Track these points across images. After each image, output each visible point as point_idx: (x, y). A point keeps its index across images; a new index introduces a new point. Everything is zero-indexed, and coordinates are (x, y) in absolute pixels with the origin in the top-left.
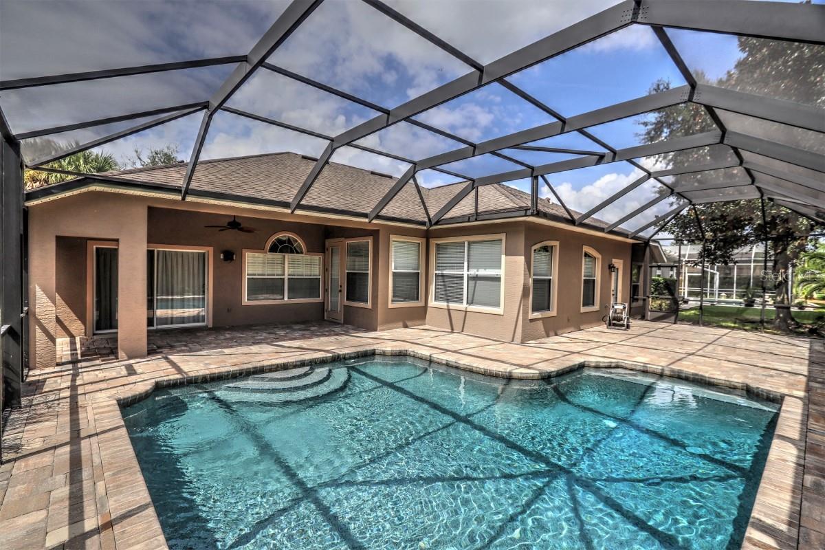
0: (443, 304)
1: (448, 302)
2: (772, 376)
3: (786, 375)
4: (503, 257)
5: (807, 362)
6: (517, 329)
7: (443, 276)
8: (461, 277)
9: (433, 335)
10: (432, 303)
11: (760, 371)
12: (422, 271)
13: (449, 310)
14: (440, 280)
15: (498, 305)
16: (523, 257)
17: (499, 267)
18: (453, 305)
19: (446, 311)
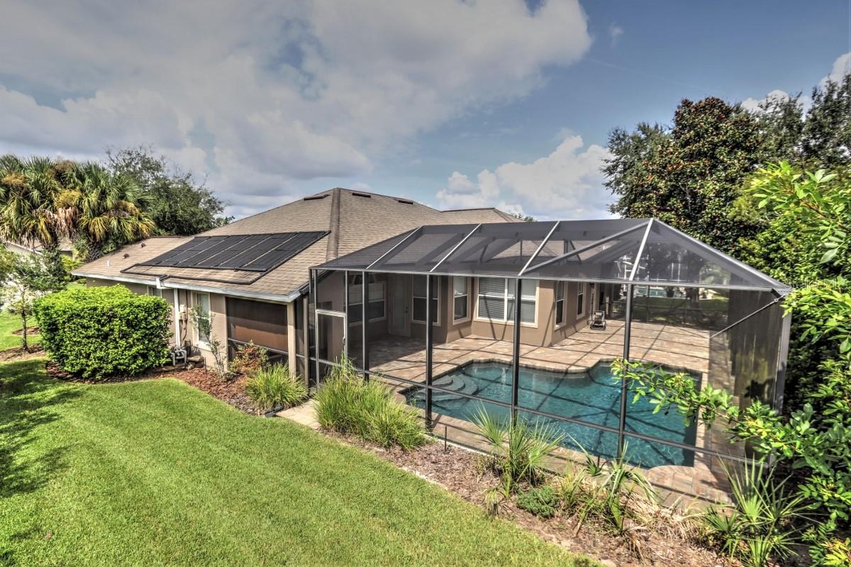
0: (486, 319)
1: (489, 317)
2: (695, 362)
3: (701, 360)
4: (538, 288)
5: (708, 349)
6: (546, 338)
7: (485, 298)
8: (502, 300)
9: (488, 344)
10: (477, 318)
11: (689, 358)
12: (469, 295)
13: (491, 324)
14: (483, 301)
15: (533, 321)
16: (552, 290)
17: (534, 294)
18: (494, 320)
19: (489, 325)
